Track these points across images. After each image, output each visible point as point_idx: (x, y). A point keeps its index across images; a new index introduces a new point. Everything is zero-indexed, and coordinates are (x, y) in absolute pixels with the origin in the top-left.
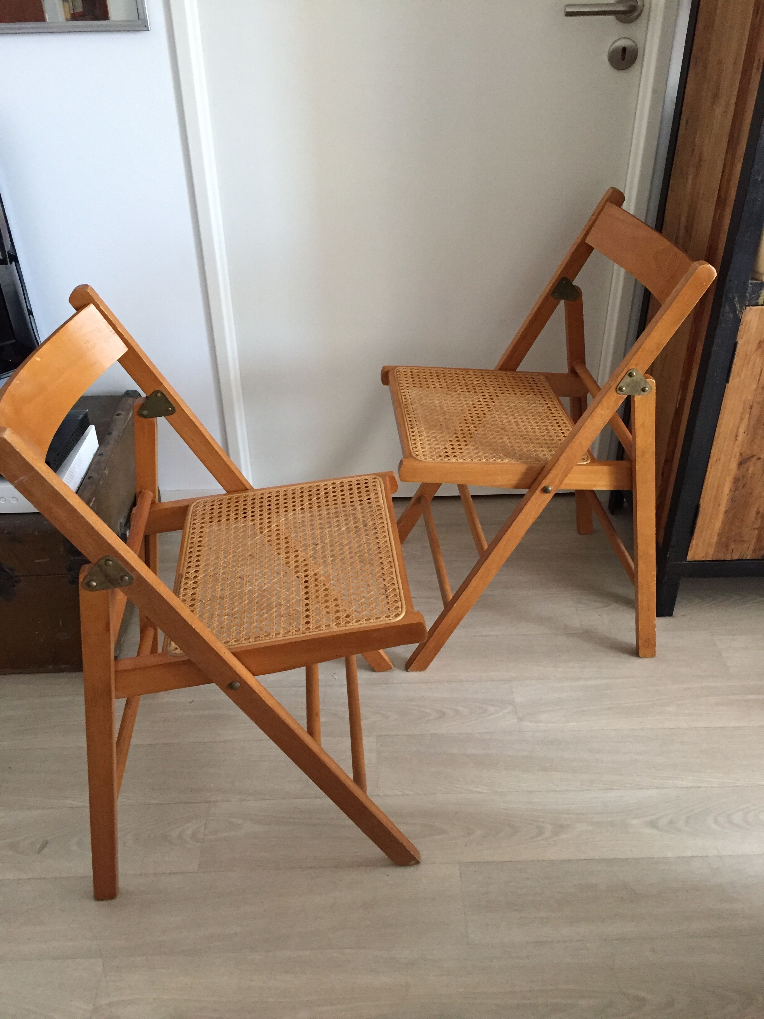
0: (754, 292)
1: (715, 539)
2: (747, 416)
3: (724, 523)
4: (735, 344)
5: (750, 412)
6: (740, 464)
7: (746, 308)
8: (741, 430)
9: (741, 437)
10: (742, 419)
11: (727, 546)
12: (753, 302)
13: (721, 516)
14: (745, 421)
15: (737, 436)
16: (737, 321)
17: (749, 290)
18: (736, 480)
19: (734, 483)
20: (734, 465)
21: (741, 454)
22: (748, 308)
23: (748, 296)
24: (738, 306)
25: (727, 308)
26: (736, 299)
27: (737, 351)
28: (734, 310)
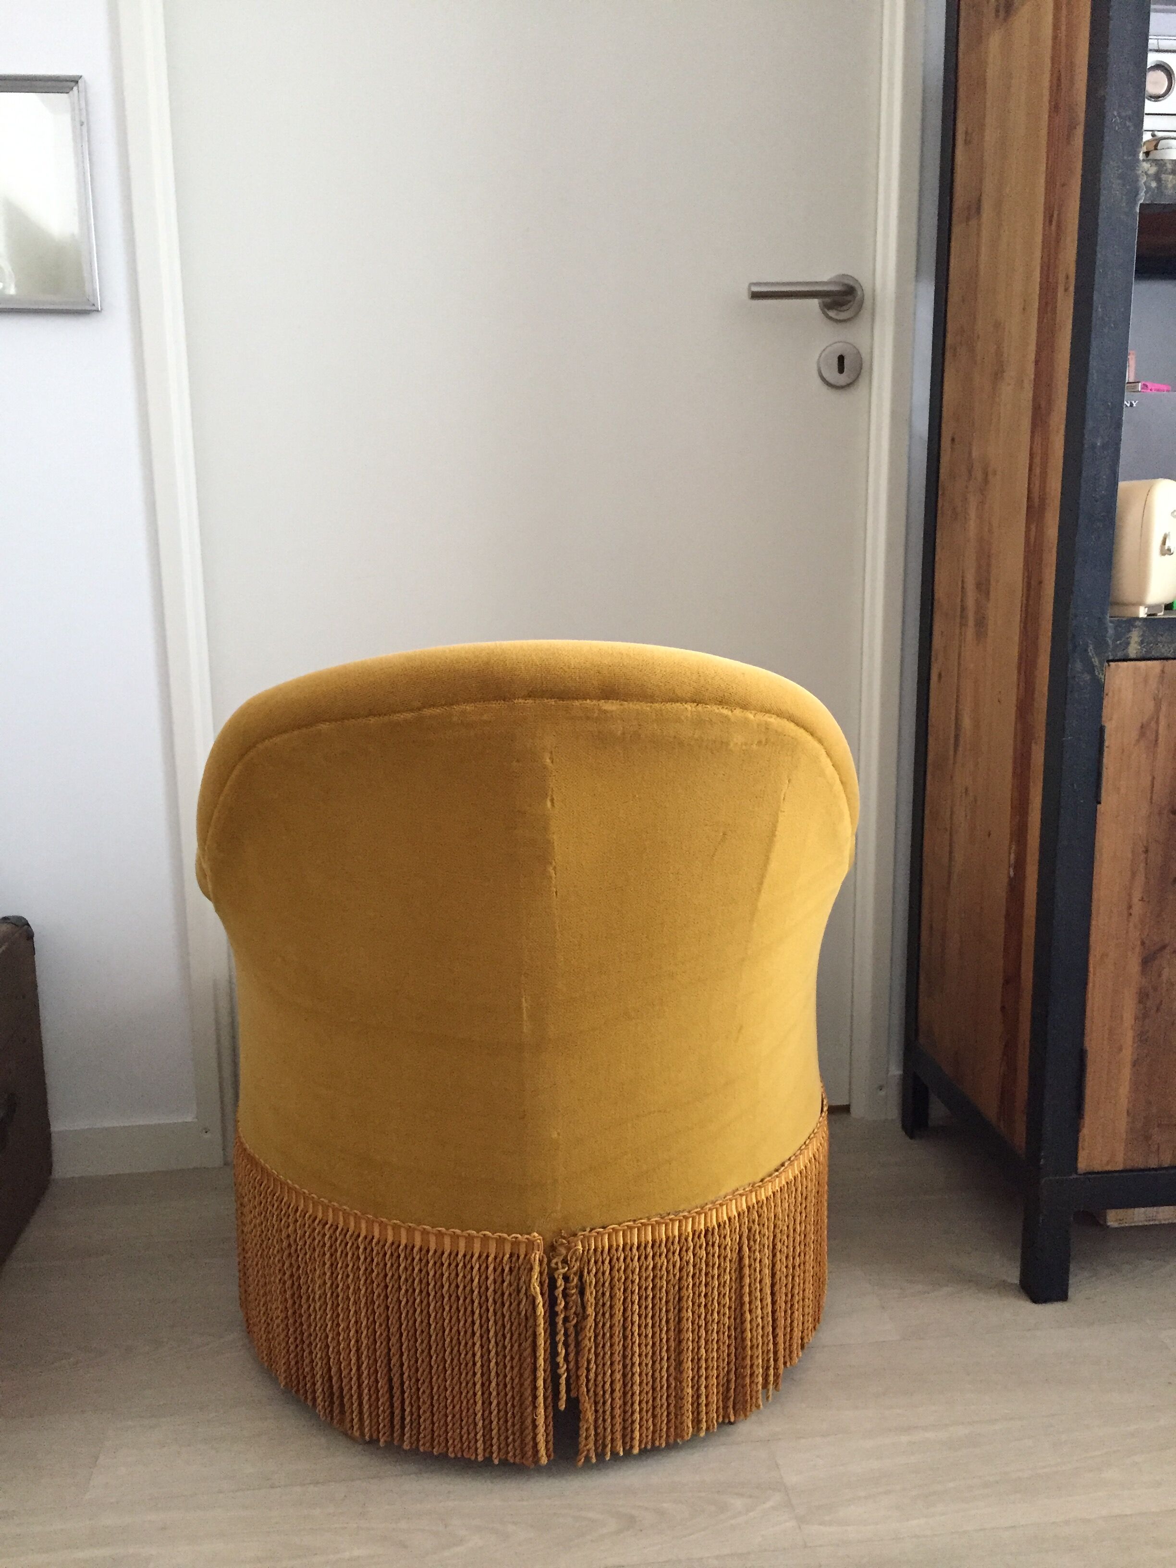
0: (1118, 637)
1: (1123, 1124)
2: (1142, 865)
3: (1135, 1086)
4: (1102, 730)
5: (1146, 859)
6: (1146, 962)
7: (1109, 665)
8: (1137, 895)
9: (1138, 909)
10: (1134, 874)
11: (1147, 1138)
12: (1120, 655)
13: (1127, 1072)
14: (1141, 878)
15: (1130, 907)
16: (1098, 689)
17: (1111, 631)
18: (1143, 996)
19: (1140, 1002)
20: (1134, 965)
21: (1143, 943)
22: (1112, 664)
23: (1110, 642)
24: (1096, 661)
25: (1079, 666)
26: (1091, 647)
27: (1106, 744)
28: (1090, 669)
